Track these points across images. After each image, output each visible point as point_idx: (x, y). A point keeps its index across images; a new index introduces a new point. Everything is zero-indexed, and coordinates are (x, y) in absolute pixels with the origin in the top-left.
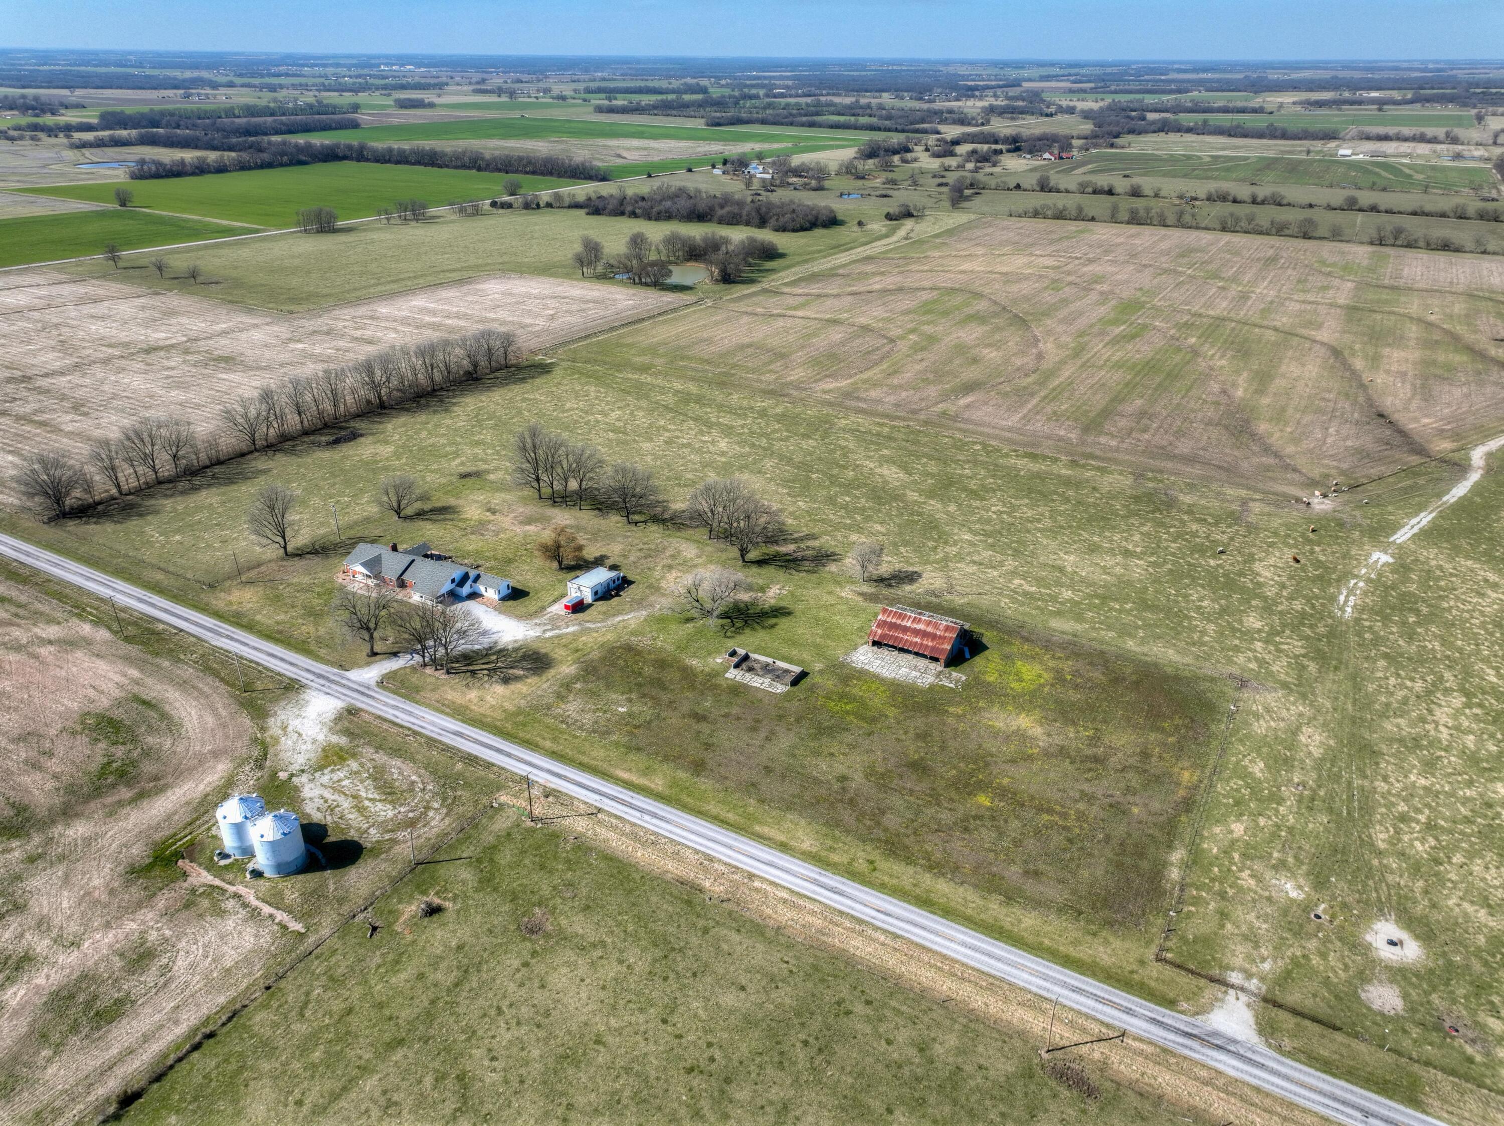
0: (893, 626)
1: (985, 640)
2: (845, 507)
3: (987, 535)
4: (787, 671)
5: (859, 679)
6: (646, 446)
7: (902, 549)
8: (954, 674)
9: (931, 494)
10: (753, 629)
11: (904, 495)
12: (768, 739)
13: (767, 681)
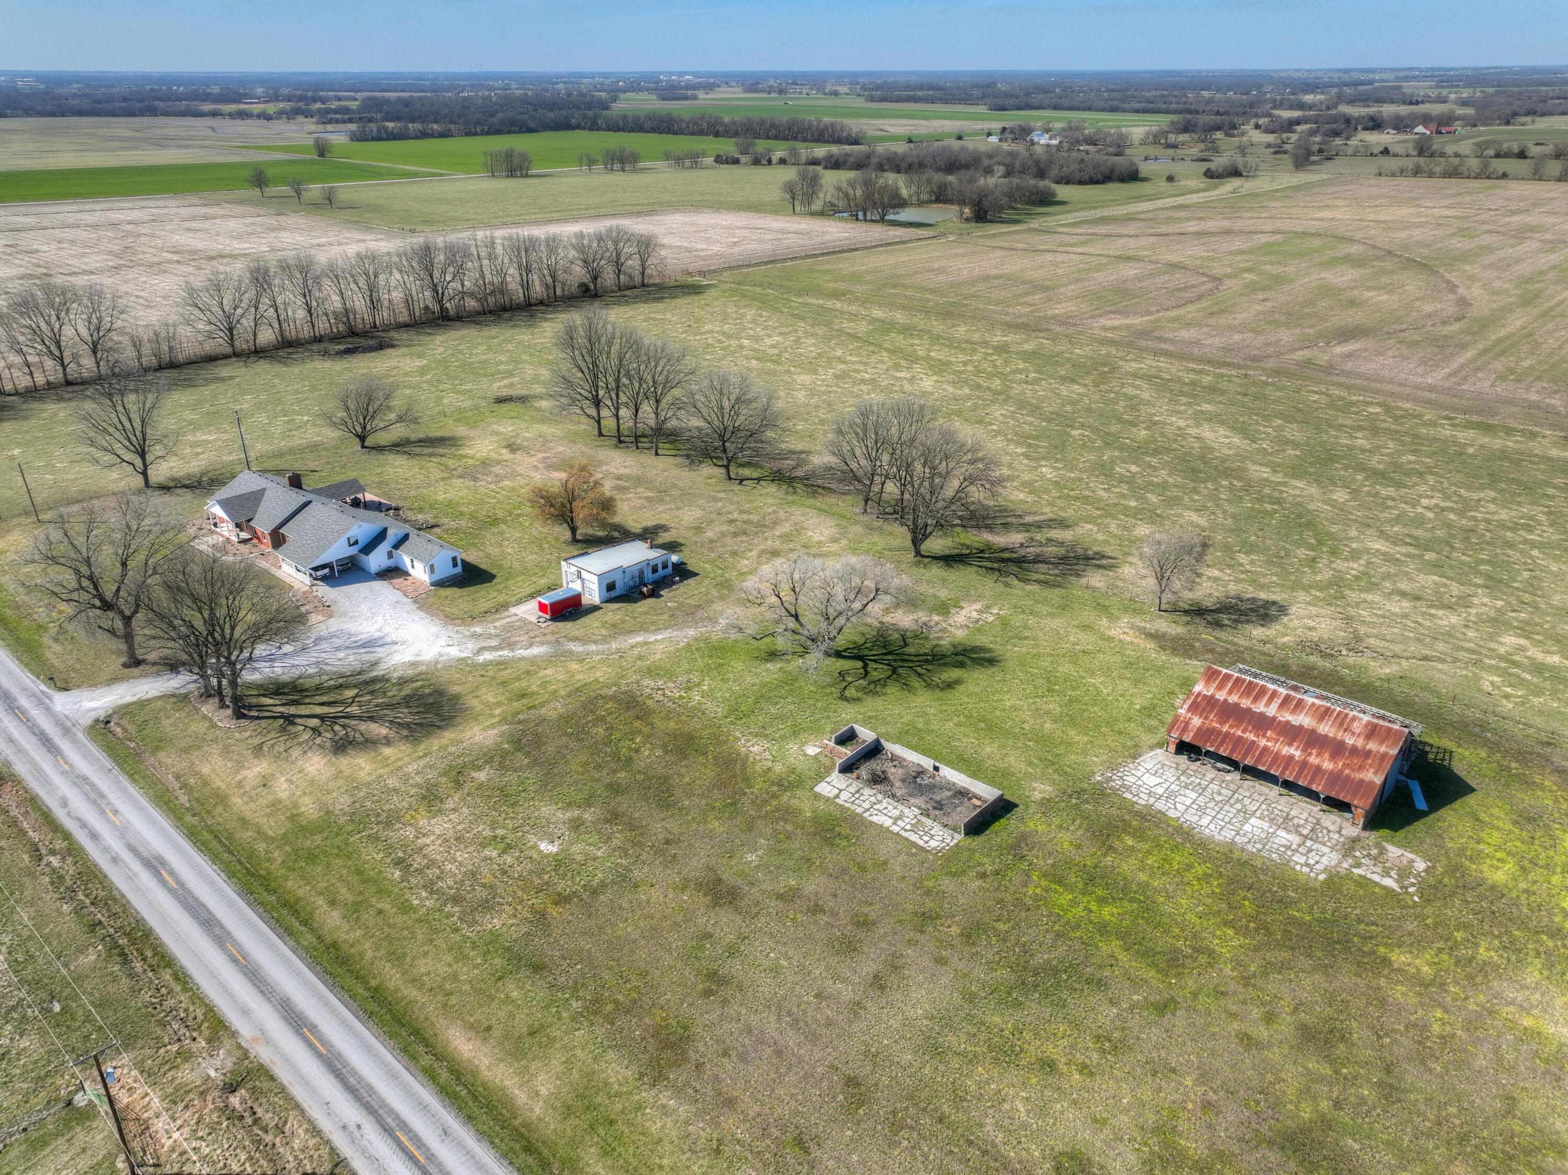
0: (1229, 712)
1: (1459, 768)
2: (1129, 480)
3: (1425, 546)
4: (963, 794)
5: (1139, 834)
6: (806, 379)
7: (1243, 558)
8: (1393, 851)
9: (1296, 471)
10: (907, 687)
11: (1244, 469)
12: (878, 983)
13: (911, 813)
